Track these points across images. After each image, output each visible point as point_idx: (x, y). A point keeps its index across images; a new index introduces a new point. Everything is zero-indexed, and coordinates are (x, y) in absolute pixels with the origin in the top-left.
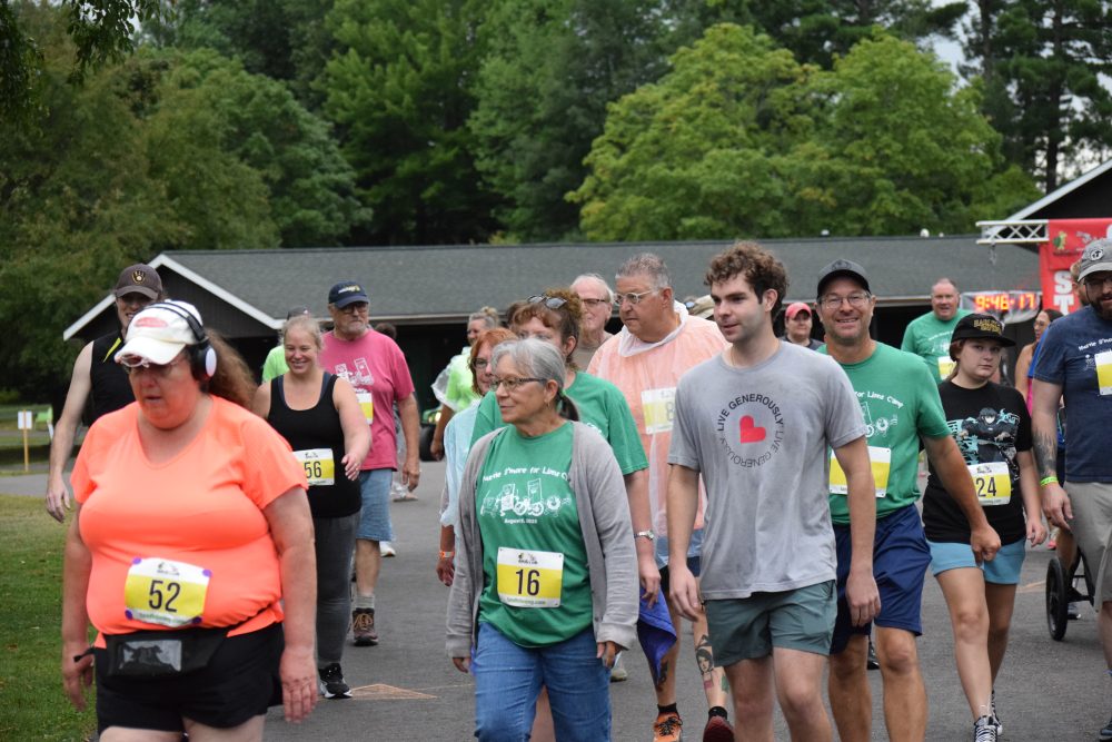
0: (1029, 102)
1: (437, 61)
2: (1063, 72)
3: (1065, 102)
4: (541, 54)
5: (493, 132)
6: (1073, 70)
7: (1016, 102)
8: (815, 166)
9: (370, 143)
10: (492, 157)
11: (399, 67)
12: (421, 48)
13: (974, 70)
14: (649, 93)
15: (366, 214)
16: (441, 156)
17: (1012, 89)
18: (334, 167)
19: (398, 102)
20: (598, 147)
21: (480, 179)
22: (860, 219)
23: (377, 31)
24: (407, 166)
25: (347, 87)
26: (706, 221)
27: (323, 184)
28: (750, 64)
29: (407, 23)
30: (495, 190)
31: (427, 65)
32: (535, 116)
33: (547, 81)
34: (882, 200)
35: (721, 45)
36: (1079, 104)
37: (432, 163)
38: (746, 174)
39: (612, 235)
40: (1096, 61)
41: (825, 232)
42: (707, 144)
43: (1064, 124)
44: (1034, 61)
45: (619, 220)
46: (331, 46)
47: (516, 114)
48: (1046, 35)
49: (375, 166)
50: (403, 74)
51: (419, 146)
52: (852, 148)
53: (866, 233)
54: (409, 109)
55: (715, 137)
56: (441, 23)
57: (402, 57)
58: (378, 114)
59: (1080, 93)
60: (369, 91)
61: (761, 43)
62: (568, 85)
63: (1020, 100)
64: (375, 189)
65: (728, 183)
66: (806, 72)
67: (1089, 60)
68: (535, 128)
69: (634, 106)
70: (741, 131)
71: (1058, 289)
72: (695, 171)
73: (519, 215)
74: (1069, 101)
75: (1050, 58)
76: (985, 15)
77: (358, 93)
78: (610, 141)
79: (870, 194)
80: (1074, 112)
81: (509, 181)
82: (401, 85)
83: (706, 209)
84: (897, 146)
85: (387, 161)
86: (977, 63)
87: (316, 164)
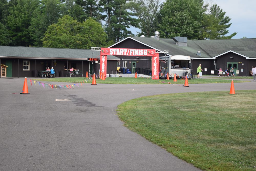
0: (115, 31)
1: (25, 18)
2: (120, 26)
3: (120, 31)
4: (41, 18)
5: (33, 30)
6: (122, 26)
7: (113, 30)
8: (79, 38)
9: (14, 30)
10: (32, 34)
11: (19, 18)
12: (23, 15)
13: (107, 25)
14: (55, 25)
15: (11, 41)
16: (25, 33)
17: (113, 28)
18: (6, 33)
19: (18, 23)
20: (46, 33)
21: (30, 37)
22: (86, 47)
23: (16, 12)
24: (20, 34)
25: (11, 21)
26: (62, 45)
27: (4, 36)
28: (70, 22)
29: (20, 11)
30: (32, 39)
31: (23, 18)
32: (39, 28)
33: (41, 22)
34: (89, 44)
35: (66, 18)
36: (122, 31)
37: (24, 34)
38: (68, 38)
39: (47, 47)
40: (126, 25)
41: (77, 48)
42: (63, 33)
43: (120, 34)
44: (116, 24)
45: (49, 44)
46: (9, 14)
47: (37, 27)
48: (118, 21)
49: (14, 34)
50: (19, 19)
51: (21, 31)
52: (85, 36)
53: (86, 49)
54: (20, 25)
55: (64, 32)
56: (26, 12)
57: (20, 17)
58: (15, 25)
59: (123, 30)
60: (14, 22)
61: (72, 19)
62: (45, 23)
63: (114, 30)
64: (14, 37)
65: (65, 39)
66: (79, 24)
67: (125, 25)
68: (40, 30)
69: (52, 27)
70: (68, 32)
71: (103, 58)
72: (60, 37)
73: (36, 43)
74: (121, 31)
75: (119, 24)
76: (109, 17)
77: (13, 22)
78: (48, 32)
79: (87, 43)
80: (122, 33)
81: (35, 38)
82: (19, 21)
83: (62, 43)
84: (91, 36)
85: (16, 33)
86: (108, 24)
87: (3, 33)
